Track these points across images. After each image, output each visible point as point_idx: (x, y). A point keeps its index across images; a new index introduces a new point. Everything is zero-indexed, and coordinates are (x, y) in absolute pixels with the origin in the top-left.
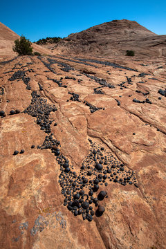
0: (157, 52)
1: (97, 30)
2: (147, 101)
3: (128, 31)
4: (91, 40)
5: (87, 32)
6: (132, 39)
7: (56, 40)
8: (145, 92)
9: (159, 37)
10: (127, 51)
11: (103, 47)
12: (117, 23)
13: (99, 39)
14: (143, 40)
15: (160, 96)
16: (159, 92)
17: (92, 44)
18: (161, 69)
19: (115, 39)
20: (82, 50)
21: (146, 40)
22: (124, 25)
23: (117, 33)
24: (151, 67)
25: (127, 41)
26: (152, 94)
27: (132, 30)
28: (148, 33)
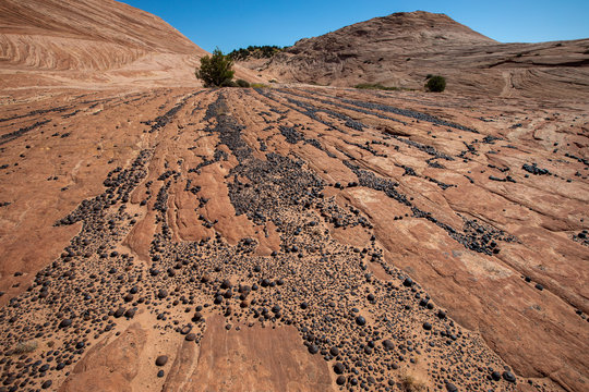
0: (499, 82)
1: (359, 31)
2: (509, 179)
3: (429, 33)
4: (345, 52)
5: (338, 37)
6: (438, 50)
7: (268, 51)
8: (503, 168)
9: (502, 47)
10: (429, 77)
11: (371, 67)
12: (404, 19)
13: (363, 50)
14: (465, 54)
15: (527, 173)
16: (524, 168)
17: (350, 60)
18: (519, 129)
19: (399, 51)
20: (324, 72)
21: (471, 52)
22: (418, 21)
23: (405, 39)
24: (500, 124)
25: (427, 55)
26: (513, 170)
27: (438, 33)
28: (474, 37)
